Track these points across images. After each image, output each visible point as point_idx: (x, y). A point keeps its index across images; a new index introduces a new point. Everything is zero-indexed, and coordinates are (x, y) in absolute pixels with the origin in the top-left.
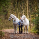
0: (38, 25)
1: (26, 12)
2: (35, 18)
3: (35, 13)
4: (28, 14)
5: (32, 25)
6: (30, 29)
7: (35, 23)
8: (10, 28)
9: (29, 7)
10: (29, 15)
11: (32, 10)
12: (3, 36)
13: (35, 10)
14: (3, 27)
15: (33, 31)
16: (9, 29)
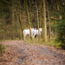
0: (62, 33)
1: (42, 12)
2: (56, 23)
3: (57, 13)
4: (45, 16)
5: (52, 33)
6: (49, 41)
7: (56, 30)
8: (15, 39)
9: (46, 4)
10: (47, 17)
11: (52, 8)
12: (4, 53)
13: (57, 8)
14: (3, 38)
15: (54, 44)
16: (13, 41)
